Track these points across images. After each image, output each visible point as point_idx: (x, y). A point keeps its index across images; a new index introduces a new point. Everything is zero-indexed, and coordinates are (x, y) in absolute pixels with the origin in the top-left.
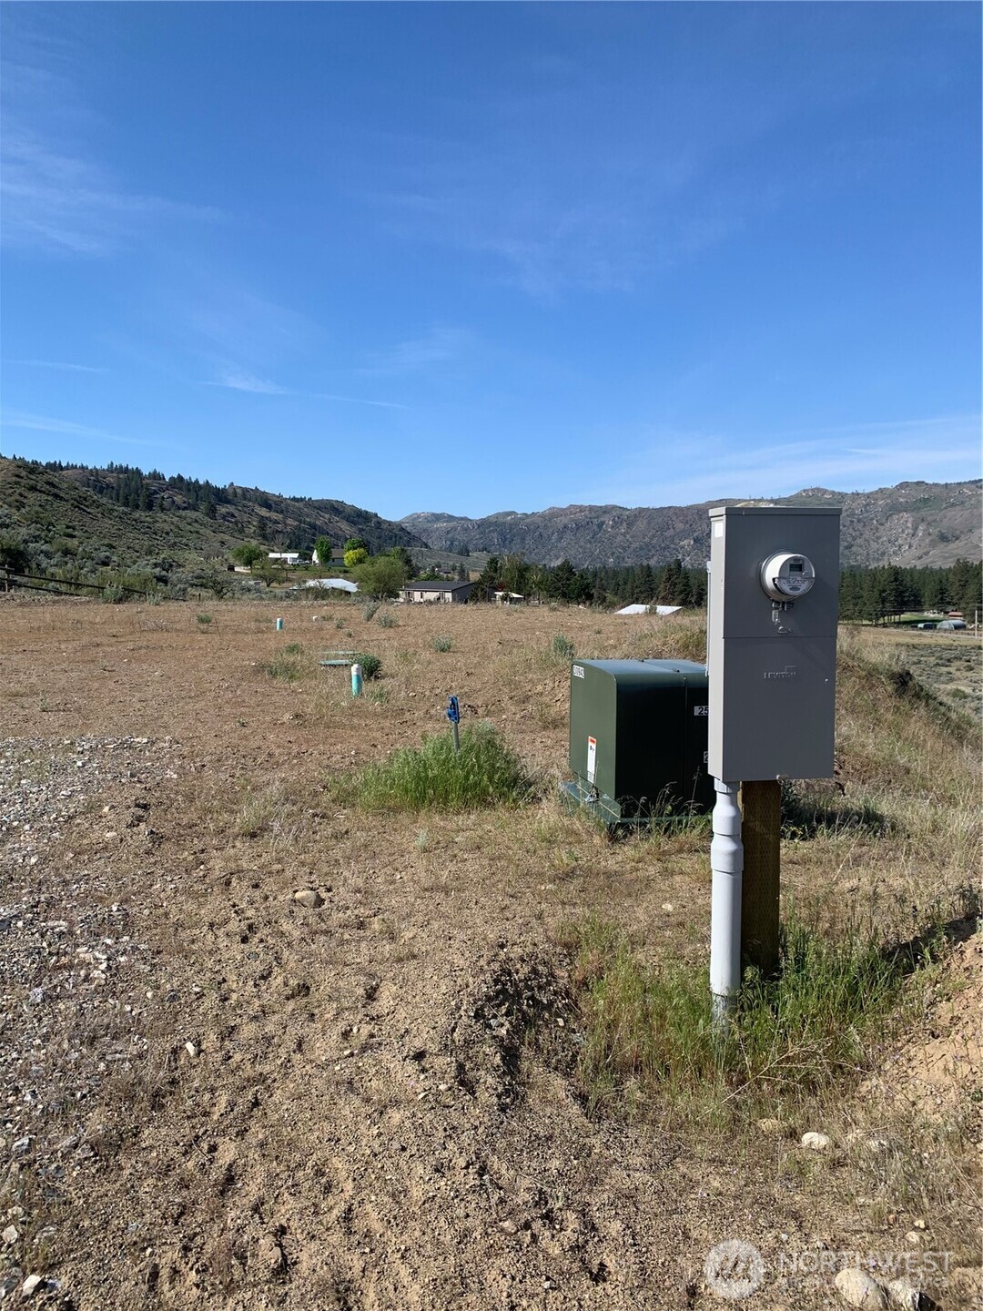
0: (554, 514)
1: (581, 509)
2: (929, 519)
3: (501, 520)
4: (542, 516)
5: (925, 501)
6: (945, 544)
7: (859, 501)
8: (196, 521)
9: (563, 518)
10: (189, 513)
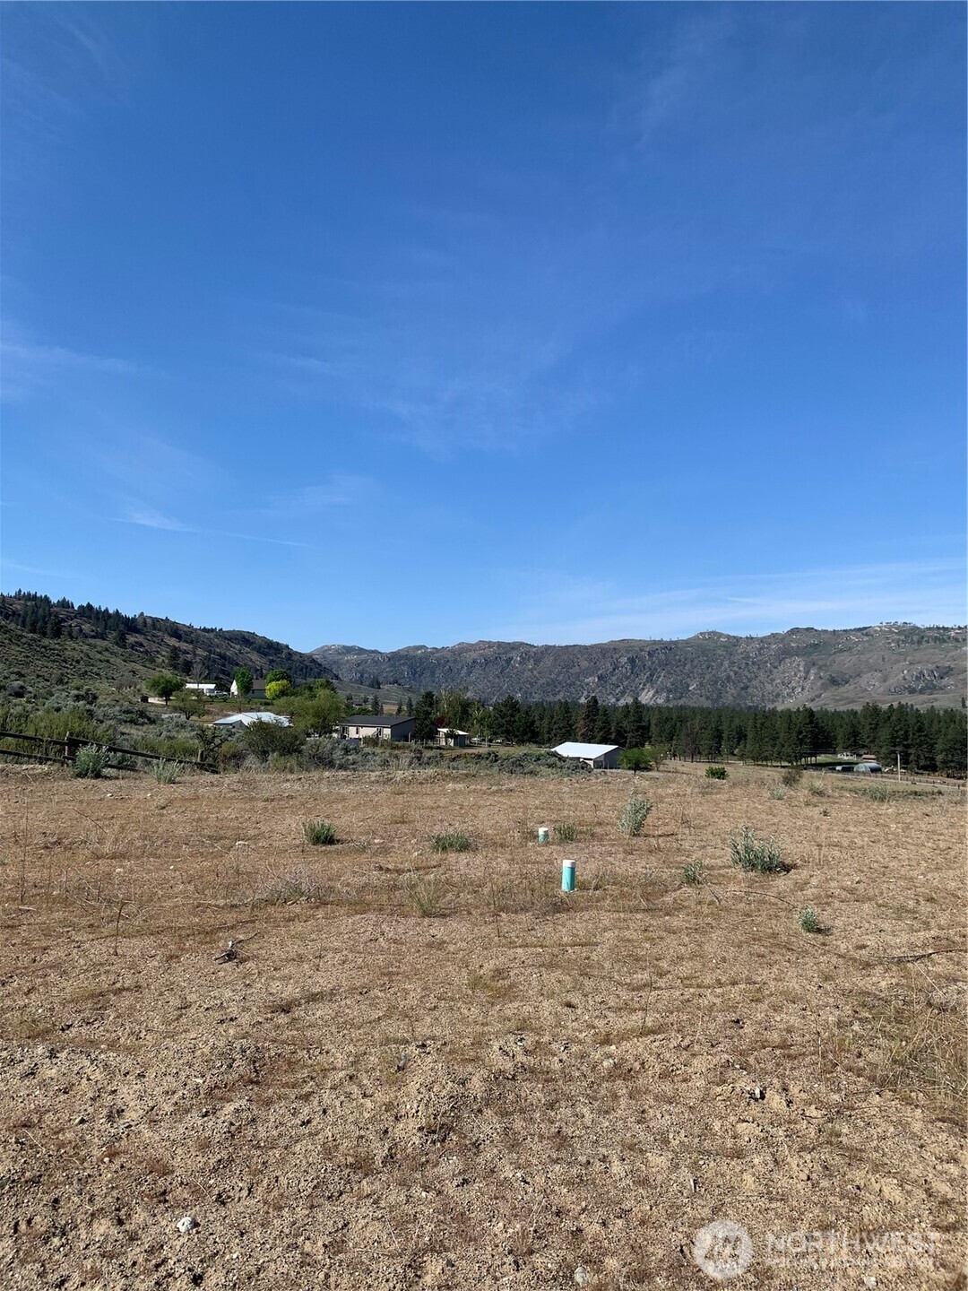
0: (463, 649)
1: (490, 645)
2: (820, 663)
3: (411, 653)
4: (452, 651)
5: (815, 646)
6: (837, 687)
7: (753, 645)
8: (107, 650)
9: (472, 653)
10: (99, 642)
